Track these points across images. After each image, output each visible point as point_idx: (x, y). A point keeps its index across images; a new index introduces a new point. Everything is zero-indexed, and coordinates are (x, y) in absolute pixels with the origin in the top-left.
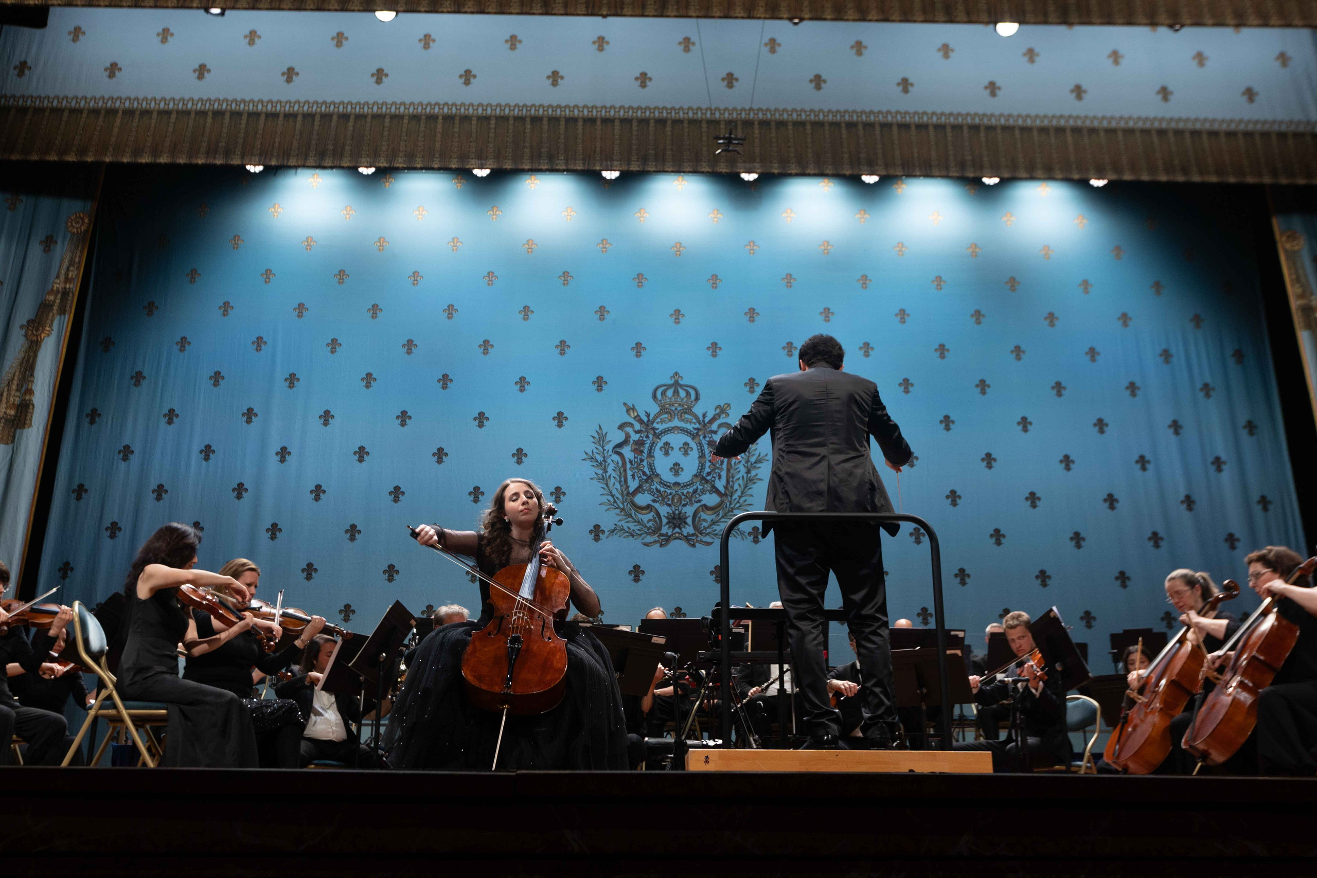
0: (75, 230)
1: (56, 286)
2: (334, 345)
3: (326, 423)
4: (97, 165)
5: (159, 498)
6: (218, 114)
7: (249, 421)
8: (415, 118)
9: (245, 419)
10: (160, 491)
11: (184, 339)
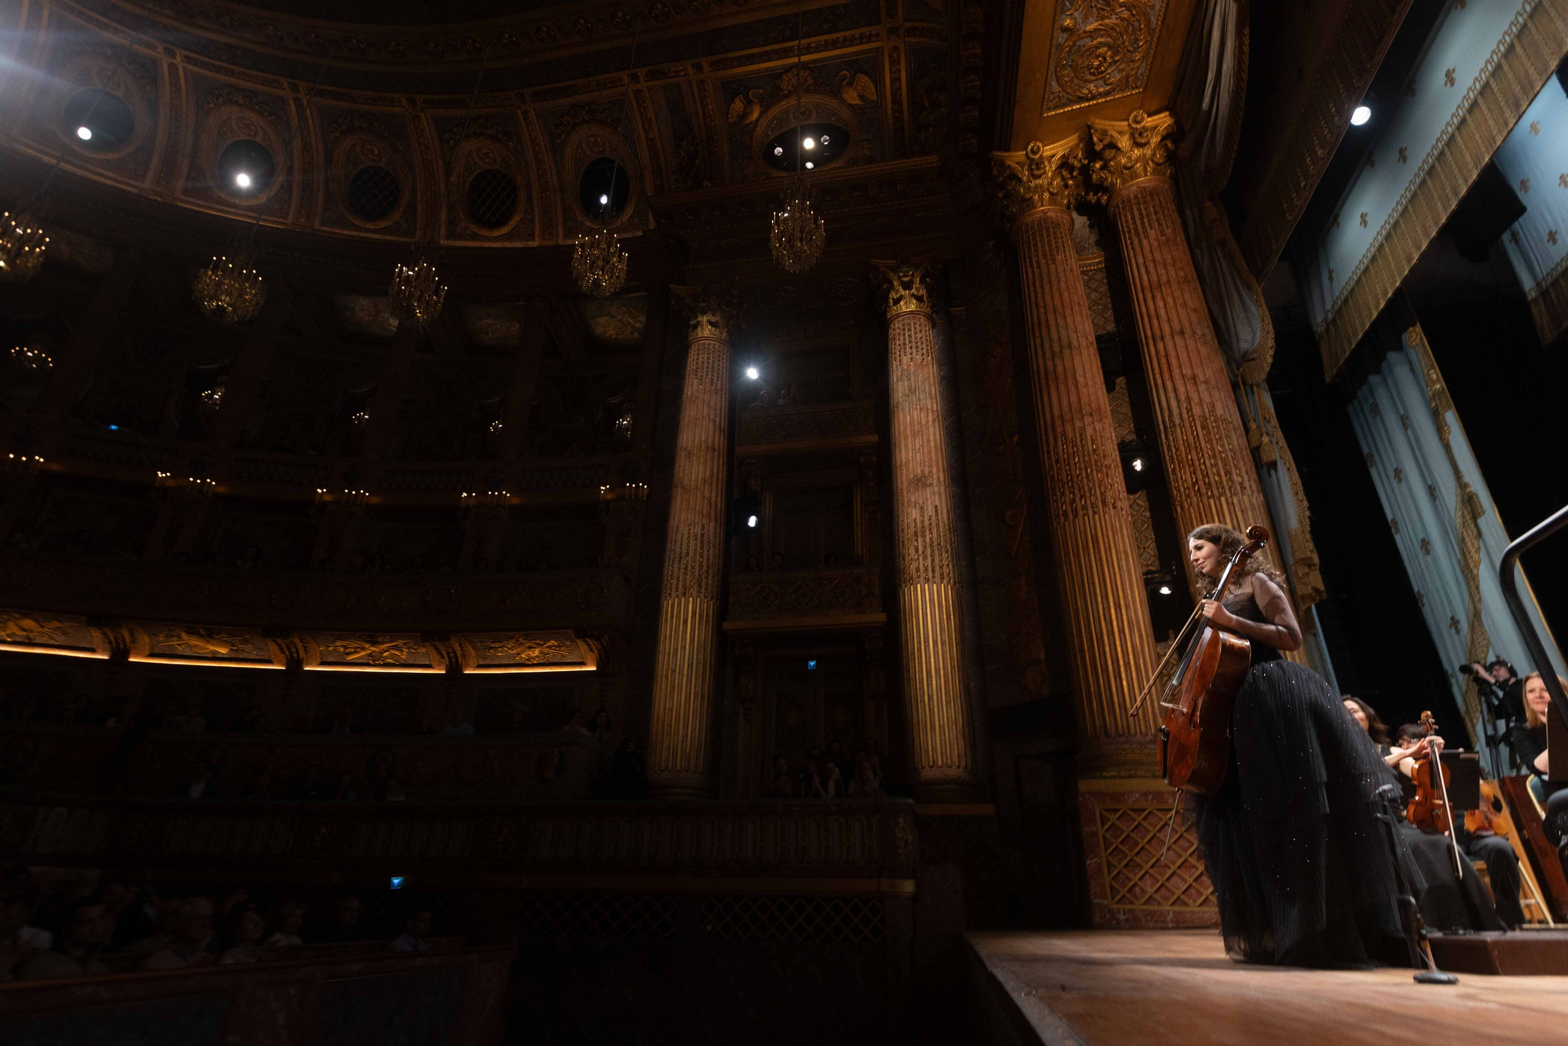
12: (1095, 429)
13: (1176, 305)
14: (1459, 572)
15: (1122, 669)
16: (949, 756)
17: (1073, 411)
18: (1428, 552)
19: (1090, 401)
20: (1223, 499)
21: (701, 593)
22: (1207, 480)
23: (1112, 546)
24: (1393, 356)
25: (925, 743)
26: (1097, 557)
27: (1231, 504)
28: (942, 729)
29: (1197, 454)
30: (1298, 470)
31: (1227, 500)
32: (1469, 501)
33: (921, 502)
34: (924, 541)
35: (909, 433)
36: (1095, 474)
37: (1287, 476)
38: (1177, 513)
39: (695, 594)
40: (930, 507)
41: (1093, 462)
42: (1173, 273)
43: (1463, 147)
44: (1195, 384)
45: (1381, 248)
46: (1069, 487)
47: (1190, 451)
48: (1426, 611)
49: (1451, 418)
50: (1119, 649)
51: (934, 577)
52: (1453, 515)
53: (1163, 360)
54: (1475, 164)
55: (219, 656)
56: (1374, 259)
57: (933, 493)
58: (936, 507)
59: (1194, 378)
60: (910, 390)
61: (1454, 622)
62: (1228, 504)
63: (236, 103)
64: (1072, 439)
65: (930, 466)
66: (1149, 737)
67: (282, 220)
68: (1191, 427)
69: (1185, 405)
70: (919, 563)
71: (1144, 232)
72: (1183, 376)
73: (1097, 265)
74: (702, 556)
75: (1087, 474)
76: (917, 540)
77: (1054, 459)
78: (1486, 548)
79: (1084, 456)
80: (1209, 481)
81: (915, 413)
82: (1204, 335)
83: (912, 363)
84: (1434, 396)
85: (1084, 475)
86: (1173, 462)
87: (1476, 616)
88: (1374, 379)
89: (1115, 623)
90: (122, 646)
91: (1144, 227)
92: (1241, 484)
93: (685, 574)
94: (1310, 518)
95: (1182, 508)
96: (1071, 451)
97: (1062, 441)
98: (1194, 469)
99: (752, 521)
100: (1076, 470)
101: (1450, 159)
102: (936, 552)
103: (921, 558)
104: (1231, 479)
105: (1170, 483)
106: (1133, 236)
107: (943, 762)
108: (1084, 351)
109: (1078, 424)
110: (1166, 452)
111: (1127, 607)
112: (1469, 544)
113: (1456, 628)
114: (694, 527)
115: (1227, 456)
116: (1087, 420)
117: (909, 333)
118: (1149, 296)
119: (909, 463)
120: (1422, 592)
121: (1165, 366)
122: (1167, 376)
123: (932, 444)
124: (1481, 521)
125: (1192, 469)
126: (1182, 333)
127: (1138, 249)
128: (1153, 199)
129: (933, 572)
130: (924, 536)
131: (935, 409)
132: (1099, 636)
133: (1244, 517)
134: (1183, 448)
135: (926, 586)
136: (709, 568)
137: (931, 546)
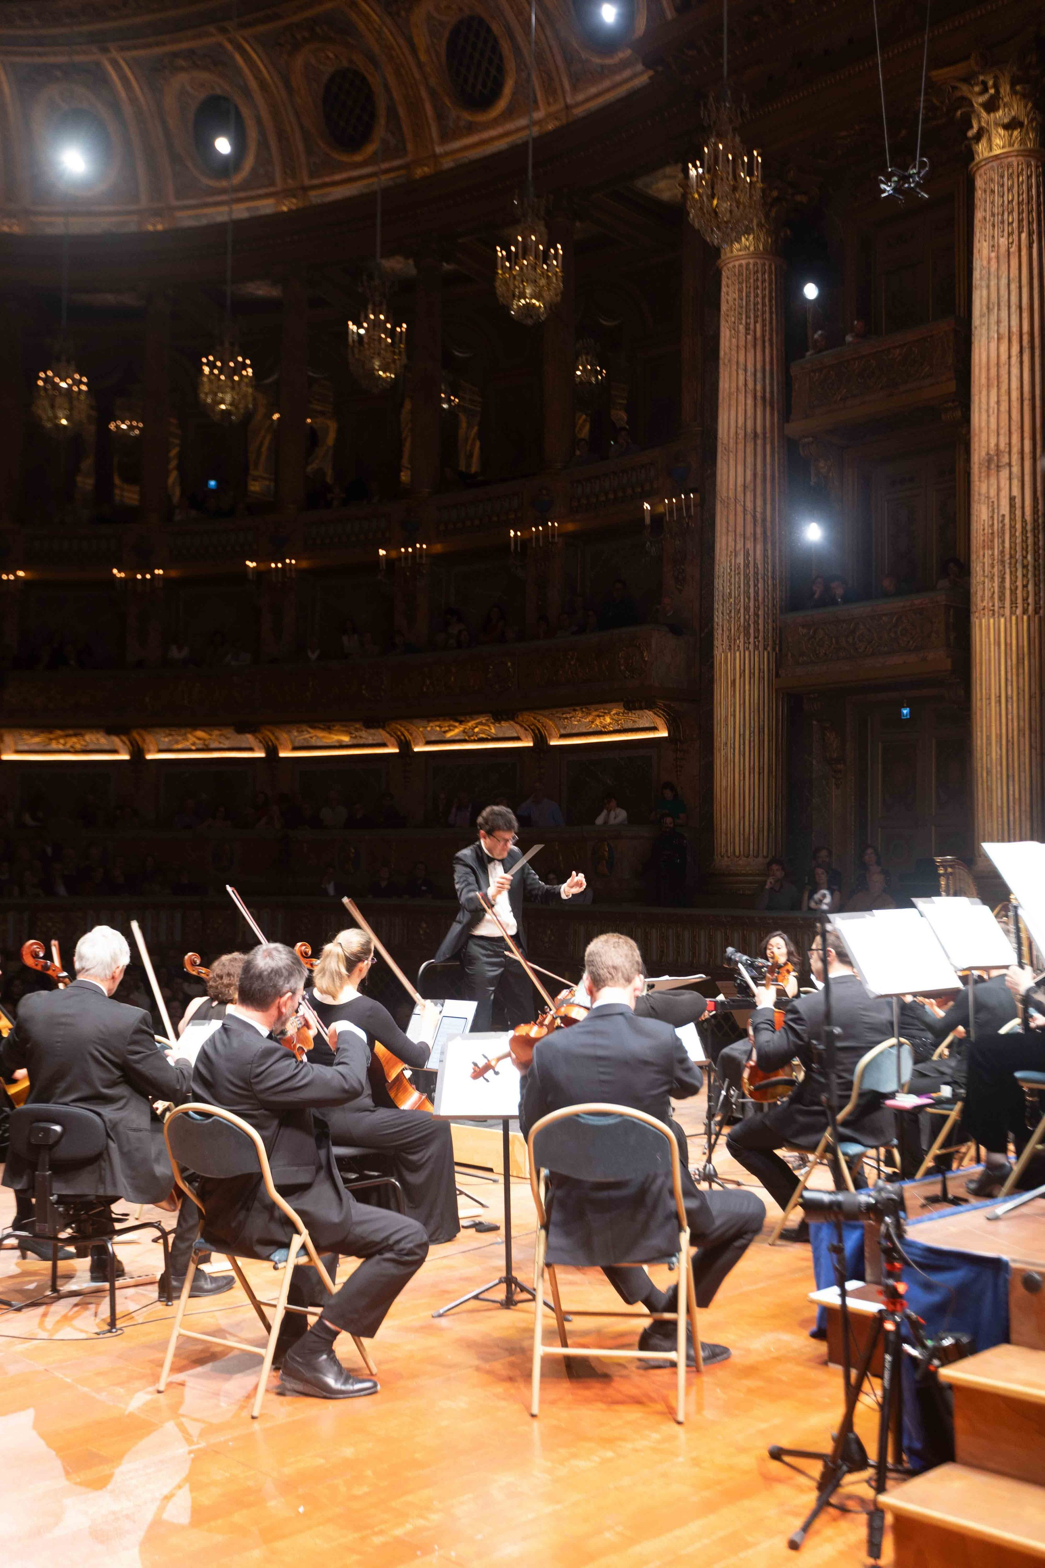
21: (749, 643)
33: (994, 493)
35: (984, 381)
39: (741, 646)
40: (1003, 502)
51: (1001, 608)
55: (344, 744)
57: (1009, 478)
60: (987, 305)
63: (182, 69)
67: (272, 189)
70: (986, 587)
76: (984, 555)
83: (992, 255)
90: (270, 743)
93: (730, 621)
102: (1008, 571)
117: (992, 197)
119: (982, 431)
123: (1014, 394)
129: (1002, 600)
131: (1026, 329)
135: (992, 621)
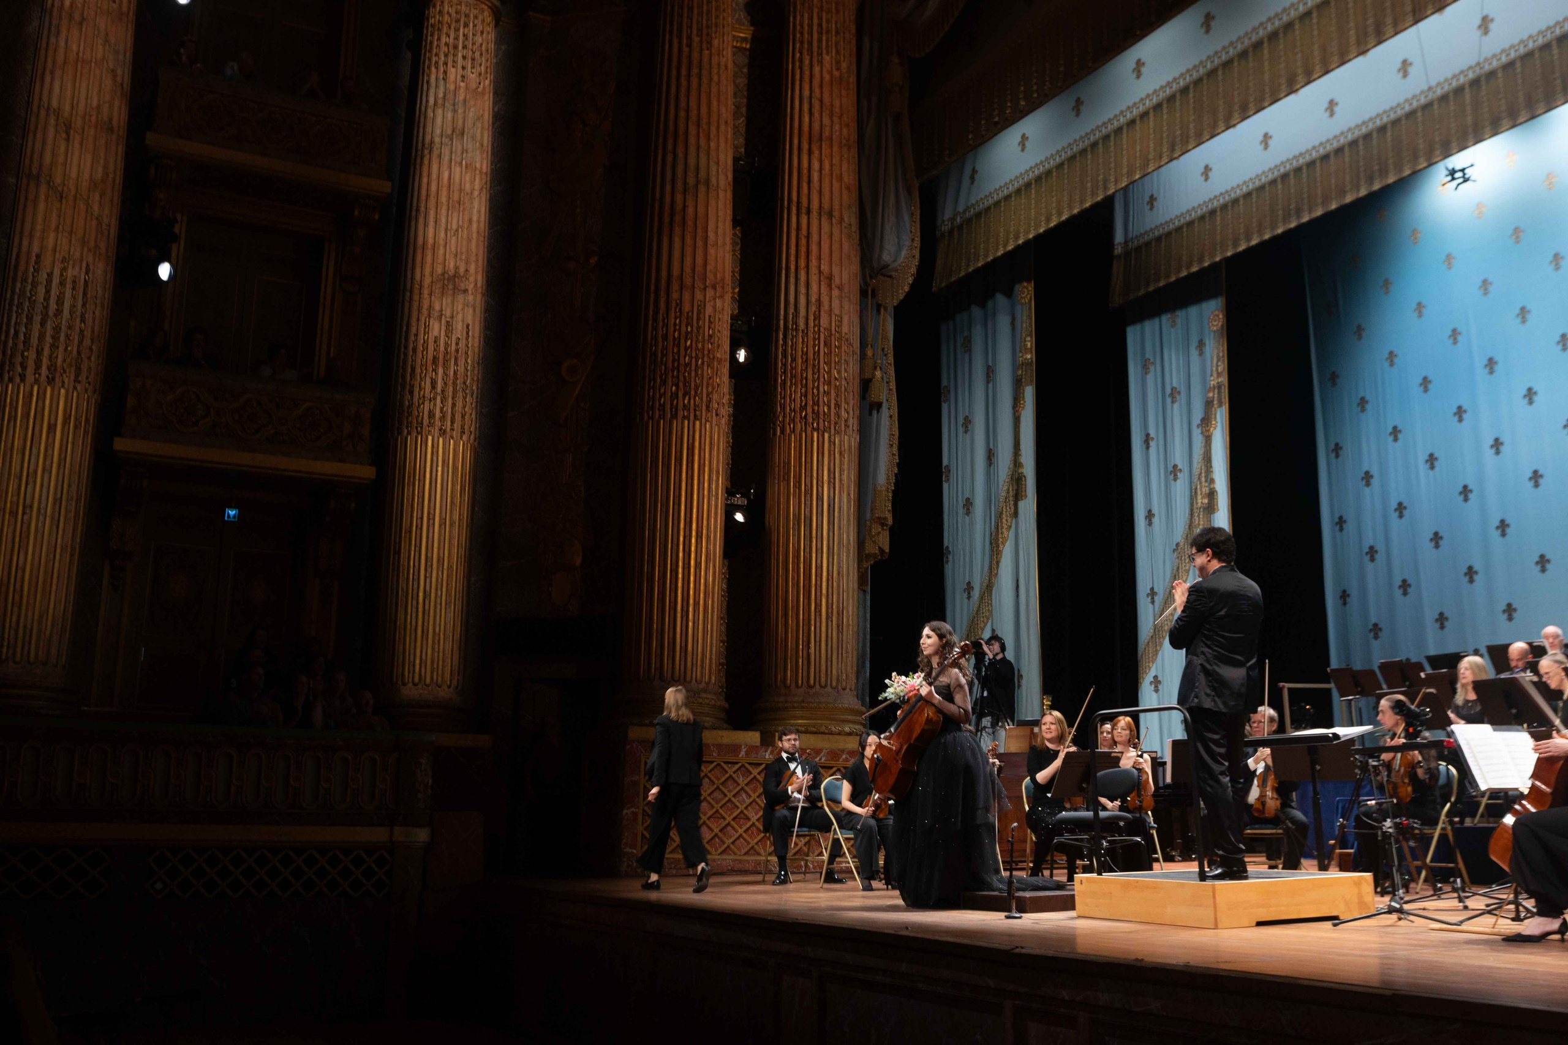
0: (1215, 328)
1: (1212, 383)
2: (1523, 313)
3: (1531, 402)
4: (1214, 266)
5: (1401, 516)
6: (1285, 177)
7: (1460, 420)
8: (1444, 98)
9: (1456, 418)
10: (1401, 508)
11: (1391, 353)
12: (714, 307)
13: (832, 174)
14: (987, 542)
15: (691, 609)
16: (440, 672)
17: (696, 278)
18: (968, 513)
19: (716, 267)
20: (826, 435)
21: (79, 382)
22: (816, 408)
23: (707, 462)
24: (1000, 299)
25: (412, 651)
26: (690, 473)
27: (832, 443)
28: (437, 638)
29: (814, 373)
30: (899, 420)
31: (830, 437)
32: (1017, 480)
33: (448, 314)
34: (445, 374)
35: (444, 199)
36: (705, 368)
37: (888, 423)
38: (775, 434)
39: (68, 380)
40: (460, 326)
41: (706, 352)
42: (837, 127)
43: (1125, 147)
44: (830, 286)
45: (1028, 185)
46: (673, 376)
47: (807, 368)
48: (948, 569)
49: (1029, 393)
50: (692, 585)
51: (452, 429)
52: (1001, 487)
53: (803, 241)
54: (1128, 173)
56: (1018, 191)
57: (466, 305)
58: (468, 326)
59: (830, 278)
60: (453, 131)
61: (969, 588)
62: (830, 441)
64: (688, 313)
65: (467, 262)
66: (703, 685)
68: (814, 339)
69: (814, 309)
70: (435, 405)
71: (818, 54)
72: (820, 272)
73: (741, 43)
74: (83, 320)
75: (696, 365)
76: (435, 370)
77: (660, 333)
78: (1017, 529)
79: (697, 341)
80: (818, 410)
81: (457, 171)
82: (850, 225)
83: (462, 84)
84: (1022, 364)
85: (693, 368)
86: (785, 373)
87: (989, 588)
88: (976, 311)
89: (693, 556)
91: (820, 47)
92: (846, 421)
93: (54, 346)
94: (896, 475)
95: (783, 431)
96: (683, 329)
97: (676, 312)
98: (806, 392)
99: (164, 271)
100: (685, 358)
101: (1112, 149)
102: (460, 394)
103: (439, 398)
104: (838, 415)
105: (776, 396)
106: (805, 52)
107: (432, 678)
108: (721, 194)
109: (699, 295)
110: (780, 356)
111: (708, 537)
112: (1004, 520)
113: (969, 593)
114: (73, 267)
115: (841, 384)
116: (710, 293)
117: (466, 30)
118: (805, 146)
119: (439, 249)
120: (950, 549)
121: (803, 250)
122: (802, 264)
123: (475, 226)
124: (1021, 504)
125: (803, 391)
126: (830, 215)
127: (807, 73)
128: (838, 12)
129: (452, 423)
130: (446, 367)
131: (484, 170)
132: (674, 567)
133: (841, 461)
134: (800, 361)
135: (441, 440)
136: (92, 340)
137: (455, 384)
